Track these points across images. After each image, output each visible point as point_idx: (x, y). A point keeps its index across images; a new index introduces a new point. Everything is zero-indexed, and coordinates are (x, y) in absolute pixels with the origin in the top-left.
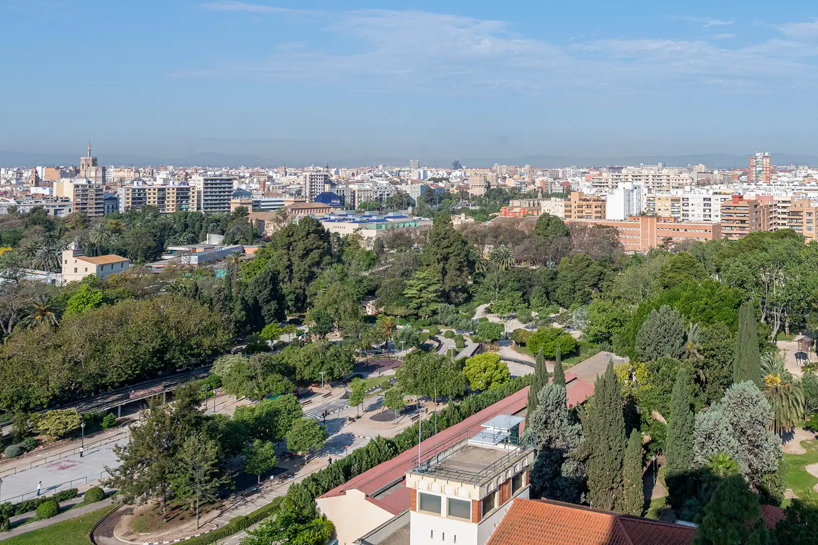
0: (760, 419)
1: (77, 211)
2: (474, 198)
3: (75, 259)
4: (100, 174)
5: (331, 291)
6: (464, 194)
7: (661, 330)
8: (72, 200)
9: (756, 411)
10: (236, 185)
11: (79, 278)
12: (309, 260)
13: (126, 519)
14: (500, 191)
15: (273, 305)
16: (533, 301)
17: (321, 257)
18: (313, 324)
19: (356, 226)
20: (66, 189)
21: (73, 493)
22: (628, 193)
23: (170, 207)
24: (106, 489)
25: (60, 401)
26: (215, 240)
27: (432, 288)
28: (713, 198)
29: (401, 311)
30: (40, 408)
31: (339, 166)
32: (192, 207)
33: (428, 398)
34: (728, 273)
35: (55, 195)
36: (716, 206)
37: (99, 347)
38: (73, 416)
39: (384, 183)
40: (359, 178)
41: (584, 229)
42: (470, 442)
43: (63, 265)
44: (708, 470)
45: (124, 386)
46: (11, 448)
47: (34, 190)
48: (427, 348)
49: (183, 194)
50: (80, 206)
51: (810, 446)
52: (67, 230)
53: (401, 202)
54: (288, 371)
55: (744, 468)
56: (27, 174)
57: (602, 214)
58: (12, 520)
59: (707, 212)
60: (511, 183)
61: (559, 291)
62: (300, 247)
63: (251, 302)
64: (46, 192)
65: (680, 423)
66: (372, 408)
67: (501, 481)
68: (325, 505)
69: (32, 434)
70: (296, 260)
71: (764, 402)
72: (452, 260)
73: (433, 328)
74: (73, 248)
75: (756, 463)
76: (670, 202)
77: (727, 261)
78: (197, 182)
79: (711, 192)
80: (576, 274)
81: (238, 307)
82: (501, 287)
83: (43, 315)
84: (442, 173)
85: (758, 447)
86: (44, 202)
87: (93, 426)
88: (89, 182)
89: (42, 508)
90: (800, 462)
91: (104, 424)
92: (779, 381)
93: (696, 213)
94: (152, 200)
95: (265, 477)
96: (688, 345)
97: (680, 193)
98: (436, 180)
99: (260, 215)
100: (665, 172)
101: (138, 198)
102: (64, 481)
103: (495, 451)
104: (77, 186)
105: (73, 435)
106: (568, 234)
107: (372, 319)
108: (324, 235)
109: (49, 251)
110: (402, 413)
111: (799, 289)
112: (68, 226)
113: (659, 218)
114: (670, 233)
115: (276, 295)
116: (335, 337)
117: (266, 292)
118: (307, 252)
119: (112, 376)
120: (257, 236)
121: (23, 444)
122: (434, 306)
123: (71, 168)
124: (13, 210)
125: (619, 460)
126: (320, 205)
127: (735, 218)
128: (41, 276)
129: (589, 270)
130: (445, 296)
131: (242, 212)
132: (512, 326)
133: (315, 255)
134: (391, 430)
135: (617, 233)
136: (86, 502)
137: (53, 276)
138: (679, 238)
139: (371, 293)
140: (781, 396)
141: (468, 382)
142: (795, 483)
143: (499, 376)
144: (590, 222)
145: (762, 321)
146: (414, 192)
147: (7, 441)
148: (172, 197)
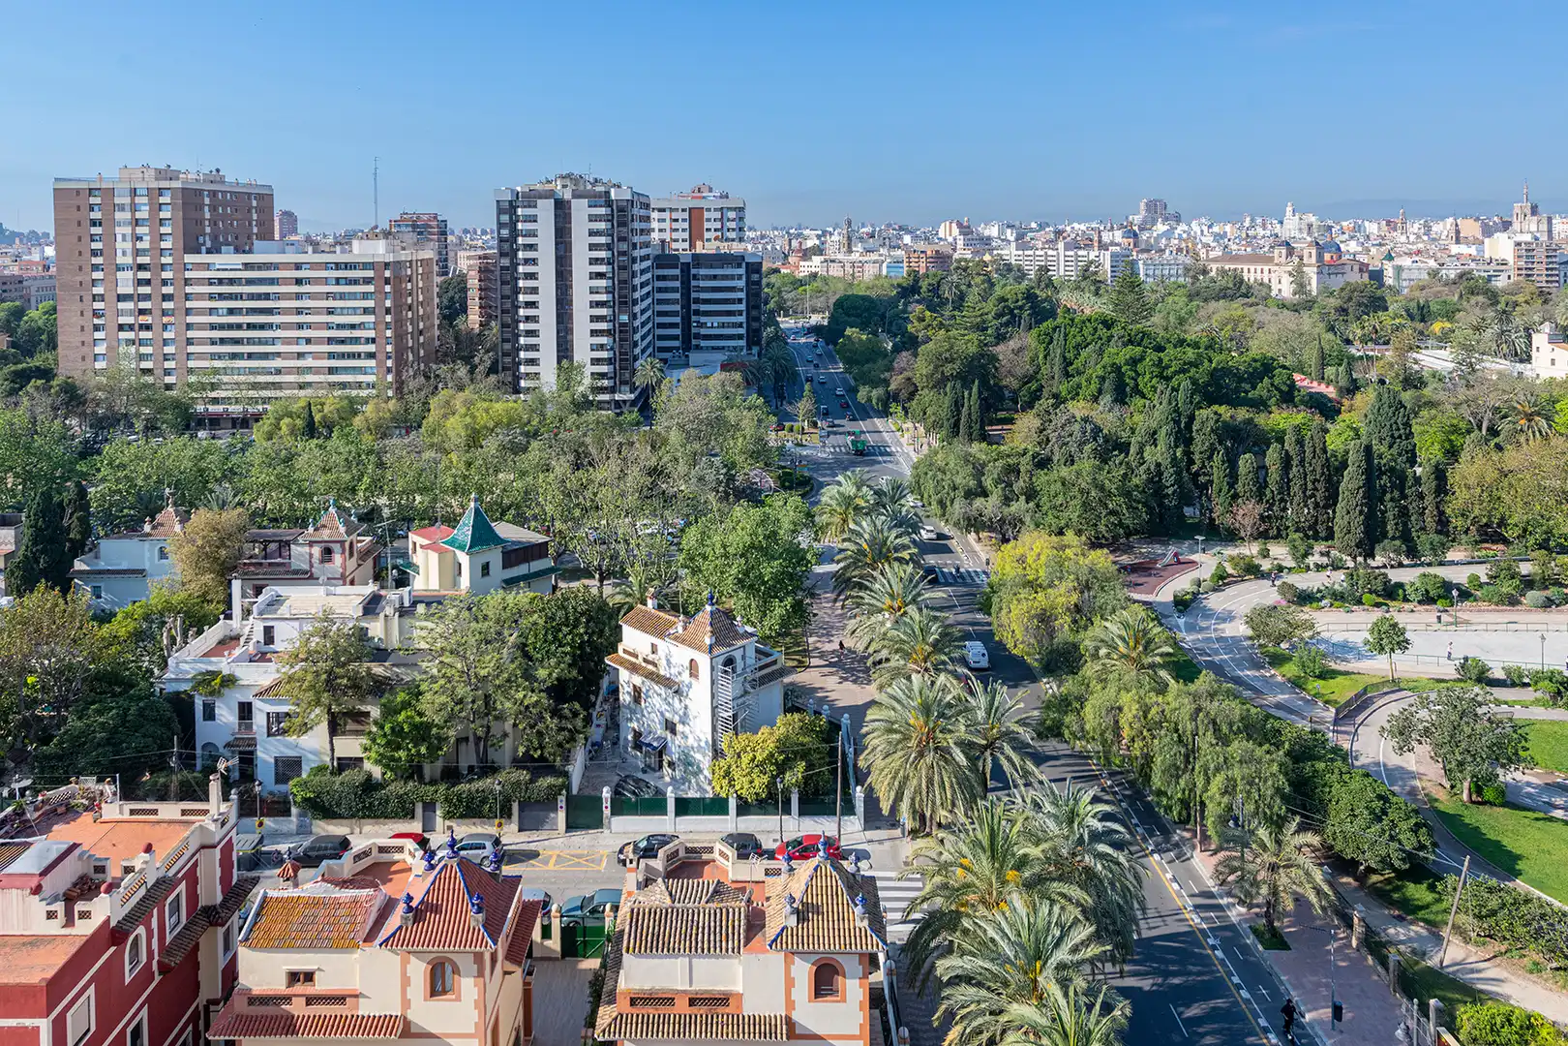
1: (1521, 278)
3: (1551, 346)
4: (1544, 227)
8: (1511, 262)
11: (1560, 373)
20: (1502, 247)
35: (1487, 256)
43: (1534, 353)
46: (1534, 596)
47: (1455, 249)
50: (1524, 272)
52: (1516, 304)
56: (1436, 228)
64: (1473, 250)
69: (1558, 583)
74: (1547, 330)
83: (1529, 421)
86: (1473, 265)
88: (1537, 239)
104: (1518, 244)
109: (1503, 332)
112: (1520, 298)
121: (1548, 593)
123: (1496, 219)
124: (1434, 274)
128: (1504, 365)
137: (1520, 367)
147: (1528, 583)
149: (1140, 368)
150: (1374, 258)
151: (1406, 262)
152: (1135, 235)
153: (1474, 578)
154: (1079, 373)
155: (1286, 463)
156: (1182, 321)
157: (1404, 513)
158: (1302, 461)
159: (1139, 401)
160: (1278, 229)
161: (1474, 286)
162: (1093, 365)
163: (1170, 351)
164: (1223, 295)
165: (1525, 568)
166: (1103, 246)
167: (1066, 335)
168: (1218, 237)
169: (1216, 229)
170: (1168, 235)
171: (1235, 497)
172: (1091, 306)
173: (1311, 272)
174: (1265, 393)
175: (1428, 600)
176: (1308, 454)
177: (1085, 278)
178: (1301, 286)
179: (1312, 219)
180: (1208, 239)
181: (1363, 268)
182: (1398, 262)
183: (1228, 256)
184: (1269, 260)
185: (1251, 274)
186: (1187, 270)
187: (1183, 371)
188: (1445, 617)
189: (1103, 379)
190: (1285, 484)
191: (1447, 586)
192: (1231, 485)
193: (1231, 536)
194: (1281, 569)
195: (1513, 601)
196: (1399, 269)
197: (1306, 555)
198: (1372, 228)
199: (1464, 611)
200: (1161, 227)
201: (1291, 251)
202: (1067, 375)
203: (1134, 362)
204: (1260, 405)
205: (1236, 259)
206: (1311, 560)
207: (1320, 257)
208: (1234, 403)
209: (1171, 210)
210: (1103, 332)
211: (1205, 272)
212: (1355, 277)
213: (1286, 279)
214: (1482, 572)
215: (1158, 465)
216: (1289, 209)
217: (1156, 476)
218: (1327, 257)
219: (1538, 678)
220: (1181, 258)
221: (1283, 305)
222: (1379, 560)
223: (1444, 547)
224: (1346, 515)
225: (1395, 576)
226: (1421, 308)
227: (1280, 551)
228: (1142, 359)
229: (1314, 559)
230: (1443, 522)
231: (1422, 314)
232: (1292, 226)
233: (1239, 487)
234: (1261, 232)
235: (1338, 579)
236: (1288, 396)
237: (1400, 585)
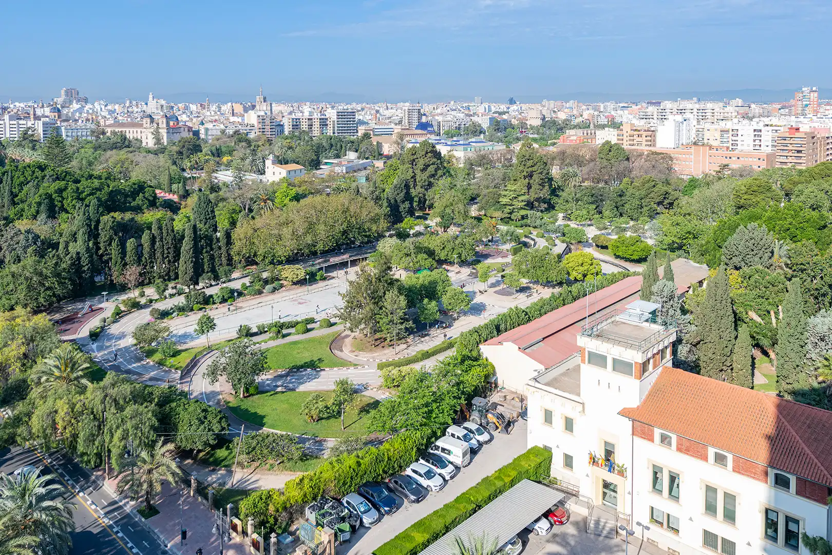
1: (260, 133)
2: (532, 128)
3: (273, 166)
4: (269, 108)
5: (447, 196)
6: (523, 125)
7: (750, 244)
8: (256, 126)
10: (358, 117)
11: (277, 179)
12: (427, 173)
13: (347, 340)
14: (554, 123)
15: (407, 205)
16: (607, 213)
17: (436, 171)
18: (438, 219)
19: (449, 148)
20: (252, 118)
21: (312, 321)
22: (678, 125)
23: (316, 132)
24: (333, 320)
25: (292, 260)
26: (352, 155)
27: (521, 198)
28: (764, 129)
29: (498, 214)
30: (280, 263)
32: (330, 132)
33: (537, 282)
34: (802, 198)
35: (246, 122)
36: (767, 137)
37: (311, 227)
38: (299, 270)
39: (462, 116)
40: (439, 111)
41: (640, 155)
42: (618, 318)
43: (266, 170)
45: (326, 253)
46: (269, 287)
47: (232, 119)
48: (526, 245)
49: (324, 123)
50: (261, 130)
52: (259, 146)
53: (476, 130)
54: (431, 253)
56: (224, 108)
57: (652, 140)
58: (284, 331)
59: (757, 142)
60: (562, 116)
61: (627, 206)
62: (421, 163)
63: (392, 201)
64: (240, 120)
66: (493, 285)
67: (655, 352)
68: (486, 350)
69: (278, 279)
70: (418, 172)
72: (535, 176)
73: (527, 229)
74: (271, 158)
76: (720, 133)
77: (800, 187)
78: (332, 114)
79: (761, 124)
80: (643, 193)
81: (385, 204)
82: (577, 200)
83: (265, 203)
84: (503, 108)
86: (240, 127)
87: (311, 279)
88: (266, 114)
89: (299, 326)
91: (318, 278)
93: (746, 142)
94: (304, 126)
95: (432, 325)
96: (774, 260)
97: (729, 125)
98: (501, 114)
99: (379, 139)
100: (710, 105)
101: (296, 125)
102: (298, 313)
104: (259, 116)
105: (301, 282)
106: (628, 159)
107: (479, 219)
108: (437, 155)
109: (253, 160)
110: (517, 291)
112: (260, 143)
113: (711, 147)
114: (725, 162)
115: (408, 197)
116: (453, 230)
117: (402, 195)
118: (426, 167)
119: (320, 247)
120: (380, 155)
121: (274, 285)
122: (523, 212)
123: (249, 104)
124: (223, 132)
125: (730, 348)
126: (419, 132)
127: (790, 147)
128: (254, 176)
129: (656, 189)
130: (530, 205)
131: (366, 136)
132: (591, 232)
133: (431, 169)
134: (523, 302)
135: (671, 159)
136: (321, 327)
137: (261, 177)
138: (735, 165)
139: (473, 200)
141: (568, 273)
143: (594, 271)
144: (644, 148)
146: (485, 123)
147: (266, 282)
148: (316, 125)
149: (64, 194)
150: (194, 124)
151: (210, 126)
152: (59, 111)
153: (244, 285)
154: (22, 202)
155: (153, 240)
156: (90, 164)
157: (212, 258)
158: (162, 238)
159: (64, 215)
160: (145, 108)
161: (240, 137)
162: (32, 195)
163: (84, 183)
164: (115, 147)
165: (265, 275)
166: (37, 118)
167: (12, 178)
168: (111, 112)
169: (109, 107)
170: (80, 111)
171: (125, 265)
172: (29, 157)
173: (163, 132)
174: (140, 202)
175: (224, 300)
176: (165, 234)
177: (25, 139)
178: (158, 140)
179: (163, 102)
180: (105, 113)
181: (190, 129)
182: (207, 125)
183: (117, 124)
184: (141, 125)
185: (131, 133)
186: (93, 132)
187: (91, 194)
188: (232, 308)
189: (39, 204)
190: (152, 254)
191: (232, 291)
192: (122, 259)
193: (124, 288)
194: (151, 301)
195: (260, 292)
196: (207, 130)
197: (164, 290)
198: (193, 107)
199: (240, 302)
200: (75, 106)
201: (152, 120)
202: (14, 203)
203: (60, 191)
204: (138, 209)
205: (123, 125)
206: (167, 293)
207: (168, 123)
208: (123, 210)
209: (81, 95)
210: (39, 173)
211: (104, 133)
212: (186, 135)
213: (150, 137)
214: (247, 281)
215: (78, 253)
216: (151, 97)
217: (76, 262)
218: (171, 123)
219: (271, 326)
220: (89, 125)
221: (149, 151)
222: (201, 285)
223: (231, 272)
224: (185, 265)
225: (208, 292)
226: (217, 150)
227: (150, 292)
228: (66, 188)
229: (170, 291)
230: (230, 259)
231: (218, 153)
232: (152, 106)
233: (127, 259)
234: (135, 109)
235: (181, 300)
236: (153, 203)
237: (211, 296)
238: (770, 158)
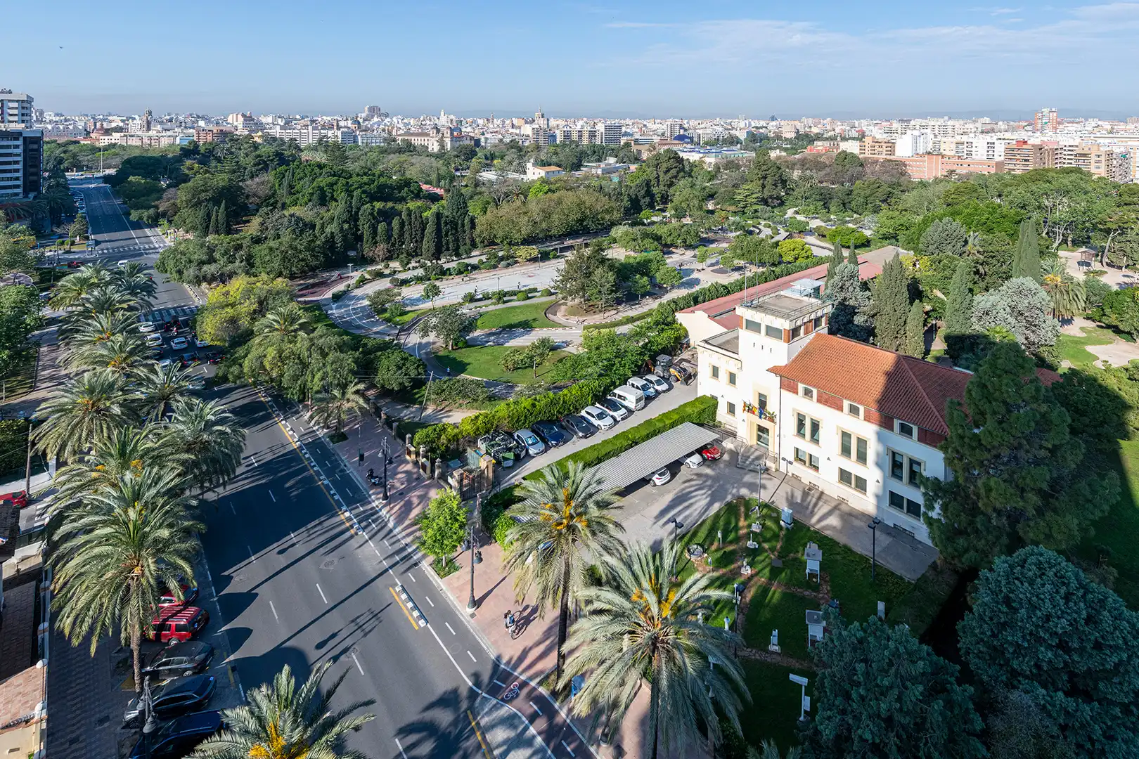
0: (1039, 305)
1: (534, 142)
2: (786, 139)
3: (533, 168)
4: (546, 122)
5: (684, 193)
6: (778, 137)
8: (531, 137)
9: (1035, 300)
10: (624, 129)
11: (535, 178)
12: (670, 175)
13: (563, 308)
14: (807, 135)
15: (647, 200)
16: (832, 209)
17: (678, 173)
18: (673, 212)
19: (701, 155)
20: (527, 130)
21: (535, 290)
22: (916, 138)
23: (585, 141)
24: (552, 291)
25: (528, 241)
26: (612, 160)
27: (754, 196)
28: (997, 142)
29: (733, 208)
30: (517, 244)
31: (689, 119)
32: (598, 142)
33: (751, 263)
34: (1011, 198)
35: (522, 133)
36: (1000, 148)
37: (547, 215)
38: (534, 250)
39: (720, 129)
40: (703, 126)
41: (876, 162)
42: (782, 293)
43: (527, 171)
44: (986, 337)
45: (561, 237)
46: (502, 264)
47: (511, 130)
48: (751, 233)
49: (592, 134)
50: (535, 140)
51: (1090, 332)
52: (529, 152)
53: (733, 141)
54: (658, 238)
55: (1020, 339)
56: (508, 122)
57: (892, 152)
58: (505, 299)
59: (991, 153)
60: (815, 130)
61: (853, 203)
62: (664, 167)
63: (634, 197)
64: (518, 131)
65: (959, 300)
66: (711, 265)
67: (805, 320)
68: (681, 317)
69: (513, 257)
70: (661, 174)
71: (1043, 294)
72: (769, 179)
73: (755, 220)
74: (532, 162)
75: (1032, 337)
76: (955, 145)
77: (1010, 189)
78: (600, 128)
79: (995, 137)
80: (868, 192)
81: (626, 198)
82: (806, 198)
83: (517, 196)
84: (763, 123)
85: (1035, 326)
86: (516, 137)
87: (545, 257)
88: (540, 126)
89: (519, 295)
90: (1078, 342)
91: (551, 256)
92: (1059, 280)
93: (980, 152)
94: (575, 137)
95: (643, 296)
96: (969, 247)
97: (965, 139)
98: (757, 128)
99: (639, 147)
100: (950, 123)
101: (567, 135)
102: (530, 283)
103: (802, 301)
104: (534, 129)
105: (534, 260)
106: (862, 165)
107: (712, 212)
108: (680, 160)
109: (520, 163)
110: (733, 270)
111: (1084, 213)
112: (530, 150)
113: (943, 157)
114: (954, 167)
115: (649, 193)
116: (687, 220)
117: (643, 192)
118: (669, 169)
119: (554, 231)
120: (637, 159)
121: (509, 262)
122: (755, 207)
123: (530, 118)
124: (501, 141)
125: (903, 319)
126: (677, 142)
127: (1018, 157)
128: (516, 176)
129: (880, 190)
130: (764, 201)
131: (627, 145)
132: (815, 224)
133: (673, 171)
134: (725, 280)
135: (905, 165)
136: (542, 295)
137: (522, 176)
138: (963, 170)
139: (711, 196)
140: (1061, 291)
141: (781, 256)
142: (1073, 357)
143: (804, 255)
144: (882, 157)
145: (1044, 235)
146: (742, 136)
147: (502, 259)
148: (586, 136)
149: (335, 187)
150: (476, 134)
151: (489, 136)
152: (359, 123)
153: (481, 260)
154: (299, 192)
155: (402, 224)
156: (374, 164)
157: (457, 240)
158: (410, 224)
159: (334, 203)
160: (437, 122)
161: (514, 145)
162: (305, 185)
163: (355, 178)
164: (400, 151)
165: (500, 254)
166: (339, 128)
167: (293, 174)
168: (405, 124)
169: (405, 121)
170: (379, 124)
171: (376, 242)
172: (320, 157)
173: (448, 141)
174: (405, 195)
175: (460, 273)
176: (413, 219)
177: (320, 144)
178: (442, 146)
179: (452, 117)
180: (401, 126)
181: (472, 138)
182: (487, 136)
183: (408, 133)
184: (428, 135)
185: (416, 141)
186: (385, 139)
187: (360, 187)
188: (465, 279)
189: (312, 194)
190: (401, 234)
191: (467, 265)
192: (373, 238)
193: (372, 261)
194: (395, 272)
195: (495, 267)
196: (486, 139)
197: (408, 263)
198: (480, 122)
199: (475, 274)
200: (376, 119)
201: (438, 131)
202: (291, 194)
203: (331, 185)
204: (403, 200)
205: (413, 135)
206: (410, 266)
207: (452, 134)
208: (385, 200)
209: (382, 111)
210: (317, 170)
211: (394, 140)
212: (467, 142)
213: (436, 144)
214: (484, 258)
215: (332, 233)
216: (442, 113)
217: (331, 241)
218: (455, 134)
219: (494, 294)
220: (383, 134)
221: (431, 155)
222: (443, 260)
223: (471, 251)
224: (428, 244)
225: (446, 266)
226: (491, 155)
227: (395, 265)
228: (336, 183)
229: (413, 264)
230: (473, 240)
231: (491, 157)
232: (443, 121)
233: (378, 238)
234: (428, 122)
235: (420, 272)
236: (418, 195)
237: (449, 269)
238: (999, 165)
